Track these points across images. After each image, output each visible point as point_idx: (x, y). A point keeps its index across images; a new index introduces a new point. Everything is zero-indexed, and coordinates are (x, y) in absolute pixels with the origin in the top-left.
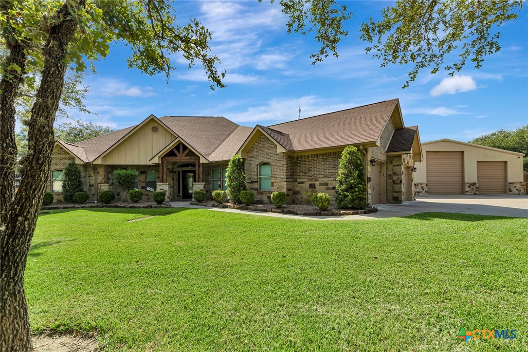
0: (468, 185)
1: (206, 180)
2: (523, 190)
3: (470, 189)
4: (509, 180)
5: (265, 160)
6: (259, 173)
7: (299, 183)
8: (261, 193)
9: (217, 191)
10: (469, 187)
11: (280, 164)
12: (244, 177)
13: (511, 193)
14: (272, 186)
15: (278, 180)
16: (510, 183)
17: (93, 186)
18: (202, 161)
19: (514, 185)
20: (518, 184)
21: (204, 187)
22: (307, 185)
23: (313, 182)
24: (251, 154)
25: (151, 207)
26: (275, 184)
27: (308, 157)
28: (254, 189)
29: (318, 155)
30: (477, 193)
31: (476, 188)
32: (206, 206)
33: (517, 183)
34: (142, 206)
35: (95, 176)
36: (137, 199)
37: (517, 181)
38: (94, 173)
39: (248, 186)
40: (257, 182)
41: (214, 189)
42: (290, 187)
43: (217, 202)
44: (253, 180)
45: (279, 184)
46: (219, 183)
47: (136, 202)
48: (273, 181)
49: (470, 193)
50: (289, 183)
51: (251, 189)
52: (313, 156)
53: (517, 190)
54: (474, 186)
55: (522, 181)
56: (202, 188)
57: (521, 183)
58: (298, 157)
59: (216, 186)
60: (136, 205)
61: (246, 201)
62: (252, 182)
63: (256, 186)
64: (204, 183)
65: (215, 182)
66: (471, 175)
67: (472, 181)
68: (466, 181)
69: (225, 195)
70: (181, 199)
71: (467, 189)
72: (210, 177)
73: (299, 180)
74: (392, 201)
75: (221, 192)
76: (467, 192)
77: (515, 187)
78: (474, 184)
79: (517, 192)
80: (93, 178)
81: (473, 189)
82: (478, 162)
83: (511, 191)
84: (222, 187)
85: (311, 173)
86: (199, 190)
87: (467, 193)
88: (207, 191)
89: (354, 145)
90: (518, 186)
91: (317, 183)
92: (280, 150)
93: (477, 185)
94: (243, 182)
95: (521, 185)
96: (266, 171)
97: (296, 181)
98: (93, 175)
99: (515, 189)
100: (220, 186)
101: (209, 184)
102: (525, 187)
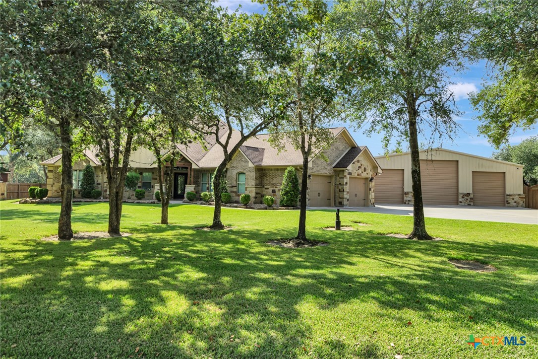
0: (462, 195)
1: (196, 183)
2: (521, 202)
3: (464, 199)
4: (507, 192)
5: (242, 171)
6: (238, 179)
7: (266, 189)
8: (238, 195)
9: (205, 193)
10: (463, 197)
11: (252, 174)
12: (225, 183)
13: (508, 205)
14: (246, 190)
15: (250, 186)
16: (507, 195)
17: (100, 184)
18: (194, 167)
19: (511, 197)
20: (517, 196)
21: (195, 189)
22: (270, 191)
23: (274, 189)
24: (232, 165)
25: (154, 203)
26: (248, 189)
27: (272, 170)
28: (233, 192)
29: (278, 170)
30: (472, 203)
31: (470, 198)
32: (196, 204)
33: (515, 195)
34: (146, 202)
35: (102, 176)
36: (141, 197)
37: (515, 193)
38: (102, 173)
39: (229, 190)
40: (236, 186)
41: (202, 191)
42: (259, 191)
43: (205, 201)
44: (233, 185)
45: (251, 189)
46: (207, 186)
47: (140, 199)
48: (246, 186)
49: (463, 204)
50: (258, 189)
51: (231, 192)
52: (275, 169)
53: (515, 202)
54: (468, 196)
55: (522, 193)
56: (193, 190)
57: (520, 195)
58: (265, 170)
59: (205, 188)
60: (140, 201)
61: (225, 200)
62: (233, 187)
63: (235, 189)
64: (194, 186)
65: (204, 185)
66: (466, 185)
67: (466, 192)
68: (460, 191)
69: (211, 195)
70: (172, 199)
71: (460, 200)
72: (200, 180)
73: (265, 187)
74: (338, 205)
75: (208, 193)
76: (461, 202)
77: (513, 199)
78: (468, 194)
79: (515, 204)
80: (101, 177)
81: (467, 199)
82: (473, 172)
83: (509, 203)
84: (208, 189)
85: (273, 182)
86: (190, 191)
87: (460, 204)
88: (196, 193)
89: (293, 166)
90: (517, 198)
91: (277, 189)
92: (251, 165)
93: (472, 196)
94: (225, 187)
95: (520, 198)
96: (242, 178)
97: (264, 187)
98: (100, 175)
99: (513, 201)
100: (208, 188)
101: (198, 186)
102: (524, 199)
